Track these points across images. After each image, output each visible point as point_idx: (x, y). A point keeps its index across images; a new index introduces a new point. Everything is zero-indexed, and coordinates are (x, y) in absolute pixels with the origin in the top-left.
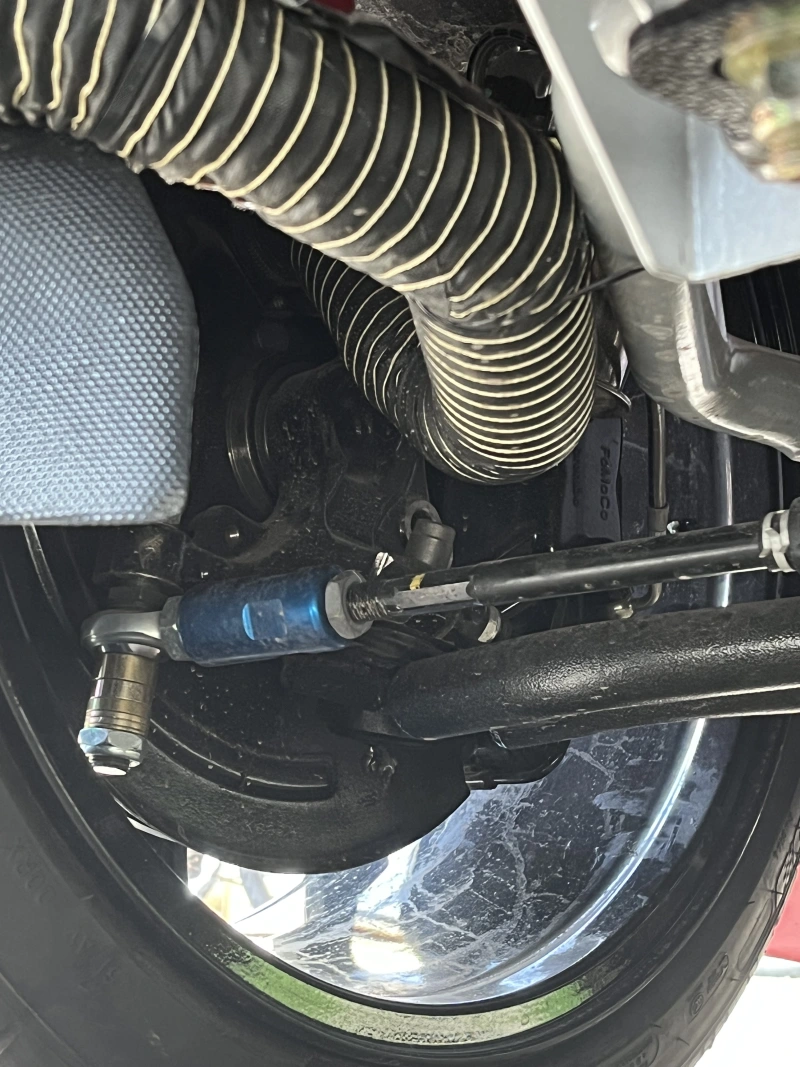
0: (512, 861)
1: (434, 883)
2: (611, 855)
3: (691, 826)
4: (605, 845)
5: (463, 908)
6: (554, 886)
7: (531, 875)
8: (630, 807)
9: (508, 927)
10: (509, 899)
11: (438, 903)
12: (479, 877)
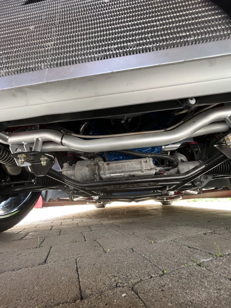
0: (13, 203)
1: (5, 205)
2: (22, 202)
3: (29, 199)
4: (21, 201)
5: (7, 207)
6: (16, 205)
7: (14, 204)
8: (24, 198)
9: (11, 208)
10: (11, 206)
11: (5, 207)
12: (9, 204)
